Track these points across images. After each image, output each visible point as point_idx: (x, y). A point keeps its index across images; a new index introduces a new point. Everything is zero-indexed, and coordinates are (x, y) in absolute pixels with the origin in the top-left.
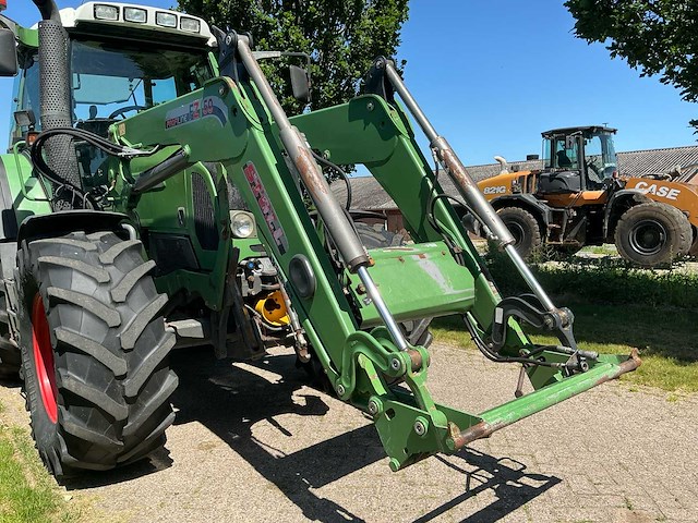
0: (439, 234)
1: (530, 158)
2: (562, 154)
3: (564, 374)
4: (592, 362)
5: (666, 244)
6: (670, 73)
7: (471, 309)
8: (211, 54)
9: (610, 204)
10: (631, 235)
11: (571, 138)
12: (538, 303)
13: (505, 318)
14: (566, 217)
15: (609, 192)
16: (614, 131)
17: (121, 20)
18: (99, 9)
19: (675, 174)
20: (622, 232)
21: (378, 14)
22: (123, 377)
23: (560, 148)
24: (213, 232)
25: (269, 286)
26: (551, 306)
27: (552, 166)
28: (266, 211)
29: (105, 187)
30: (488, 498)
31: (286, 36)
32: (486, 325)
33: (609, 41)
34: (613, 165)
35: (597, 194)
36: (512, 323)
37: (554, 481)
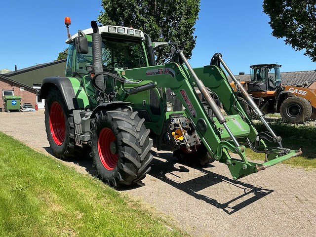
0: (237, 112)
1: (241, 74)
2: (258, 75)
3: (279, 156)
4: (289, 152)
5: (301, 114)
6: (308, 52)
7: (248, 136)
8: (143, 43)
9: (279, 97)
10: (287, 110)
11: (263, 69)
12: (271, 135)
13: (260, 139)
14: (260, 102)
15: (278, 92)
16: (281, 66)
17: (117, 32)
18: (110, 28)
19: (305, 85)
20: (283, 109)
21: (188, 18)
22: (140, 154)
23: (258, 72)
24: (159, 109)
25: (177, 127)
26: (275, 136)
27: (254, 80)
28: (189, 105)
29: (115, 92)
30: (252, 195)
31: (151, 26)
32: (253, 141)
33: (285, 38)
34: (280, 80)
35: (273, 92)
36: (262, 141)
37: (272, 191)
